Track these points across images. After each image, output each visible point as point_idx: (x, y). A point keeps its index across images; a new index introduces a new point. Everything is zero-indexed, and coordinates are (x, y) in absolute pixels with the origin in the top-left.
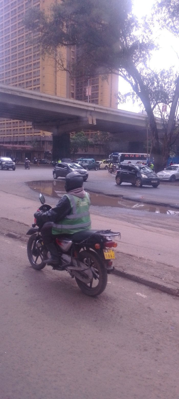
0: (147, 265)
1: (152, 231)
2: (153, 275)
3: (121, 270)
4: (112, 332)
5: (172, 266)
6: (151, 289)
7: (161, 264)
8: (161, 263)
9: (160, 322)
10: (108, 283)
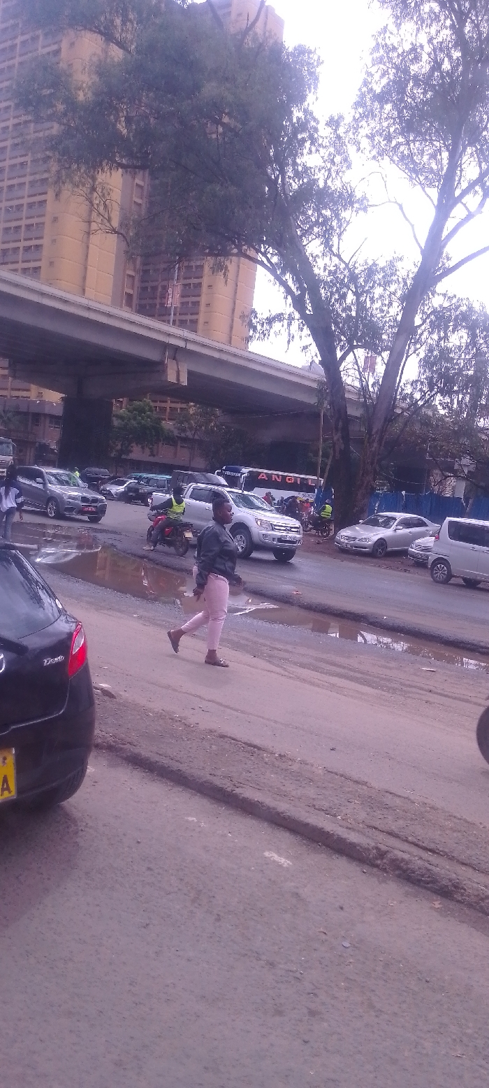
0: (297, 776)
1: (318, 686)
2: (314, 806)
3: (228, 786)
4: (189, 960)
5: (365, 784)
6: (304, 844)
7: (336, 777)
8: (336, 773)
9: (324, 937)
10: (187, 821)
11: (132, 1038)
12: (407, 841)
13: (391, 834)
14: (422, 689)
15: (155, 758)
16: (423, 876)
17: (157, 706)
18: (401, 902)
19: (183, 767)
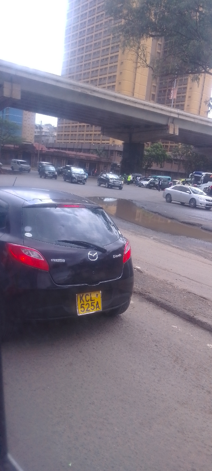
3: (191, 314)
4: (172, 385)
10: (173, 327)
15: (160, 299)
17: (161, 277)
19: (171, 304)
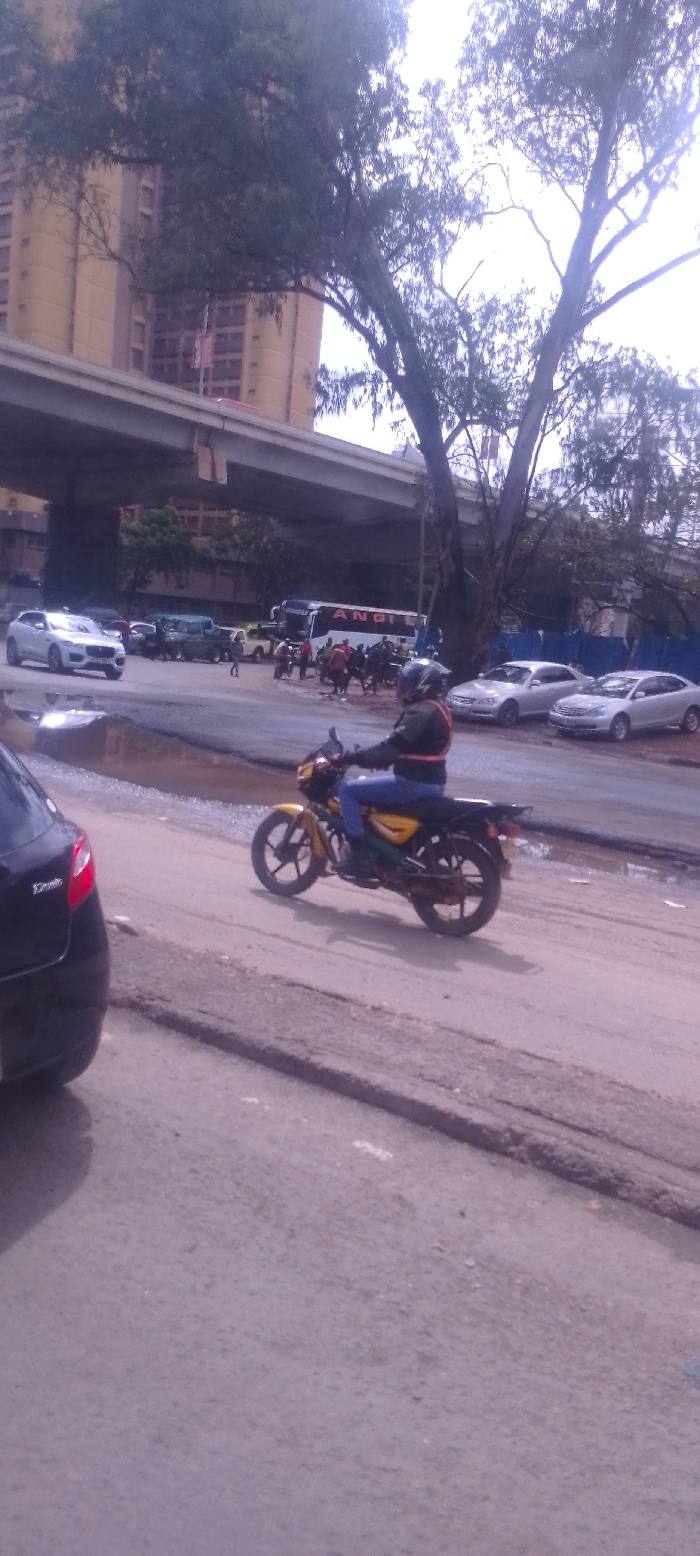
0: (398, 1036)
2: (422, 1075)
3: (298, 1051)
4: (252, 1294)
5: (492, 1043)
6: (411, 1128)
7: (453, 1035)
8: (452, 1030)
9: (438, 1254)
10: (245, 1103)
11: (175, 1404)
12: (551, 1119)
13: (529, 1110)
14: (570, 909)
15: (198, 1018)
16: (574, 1166)
17: (199, 944)
18: (544, 1203)
19: (237, 1029)
